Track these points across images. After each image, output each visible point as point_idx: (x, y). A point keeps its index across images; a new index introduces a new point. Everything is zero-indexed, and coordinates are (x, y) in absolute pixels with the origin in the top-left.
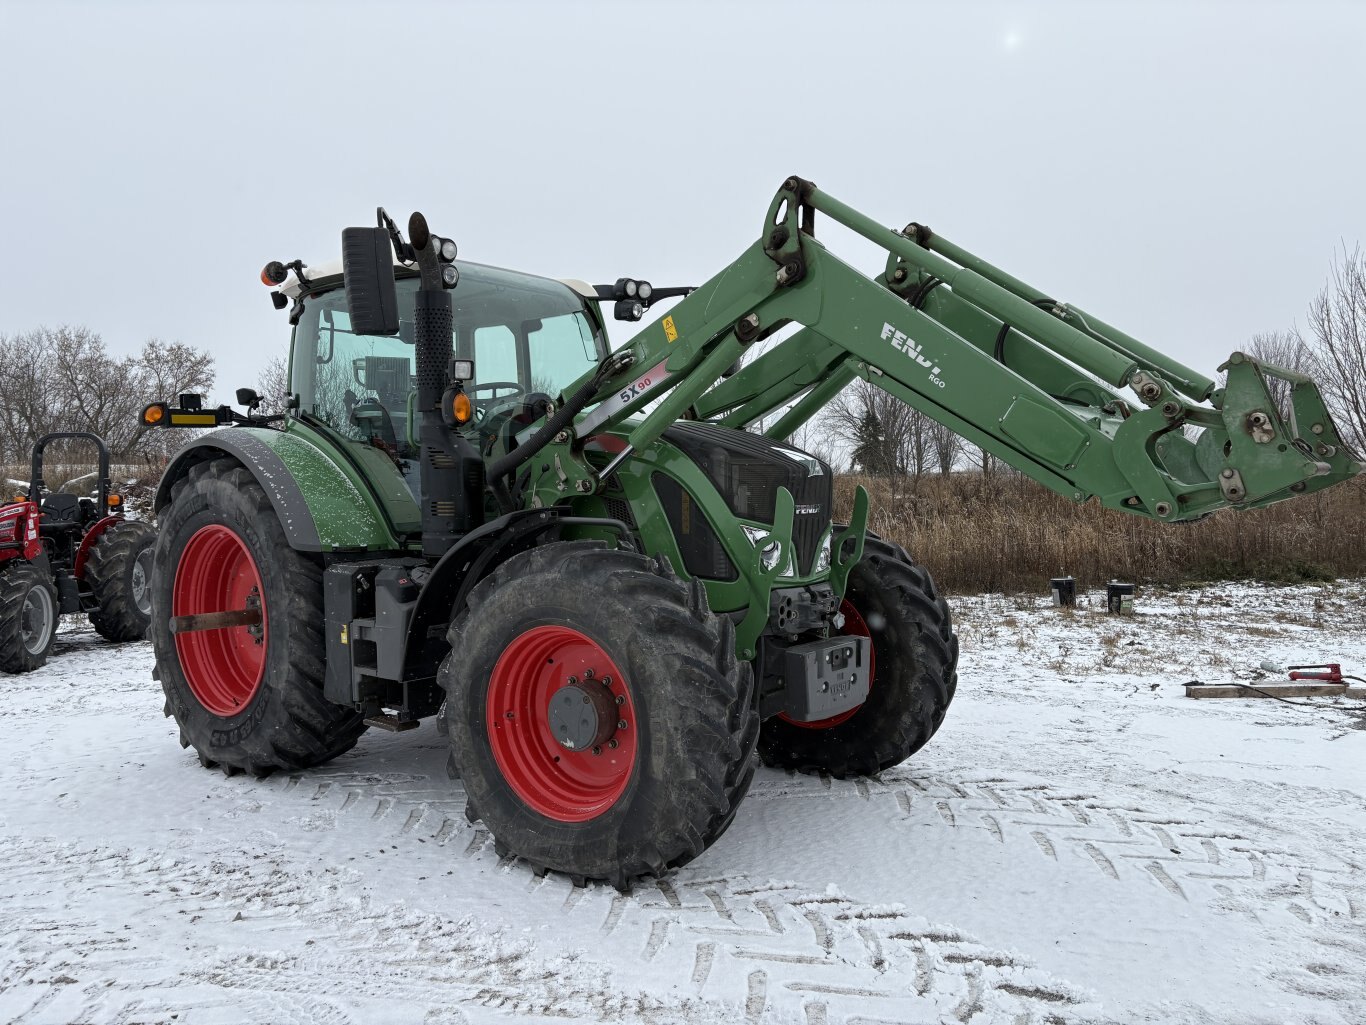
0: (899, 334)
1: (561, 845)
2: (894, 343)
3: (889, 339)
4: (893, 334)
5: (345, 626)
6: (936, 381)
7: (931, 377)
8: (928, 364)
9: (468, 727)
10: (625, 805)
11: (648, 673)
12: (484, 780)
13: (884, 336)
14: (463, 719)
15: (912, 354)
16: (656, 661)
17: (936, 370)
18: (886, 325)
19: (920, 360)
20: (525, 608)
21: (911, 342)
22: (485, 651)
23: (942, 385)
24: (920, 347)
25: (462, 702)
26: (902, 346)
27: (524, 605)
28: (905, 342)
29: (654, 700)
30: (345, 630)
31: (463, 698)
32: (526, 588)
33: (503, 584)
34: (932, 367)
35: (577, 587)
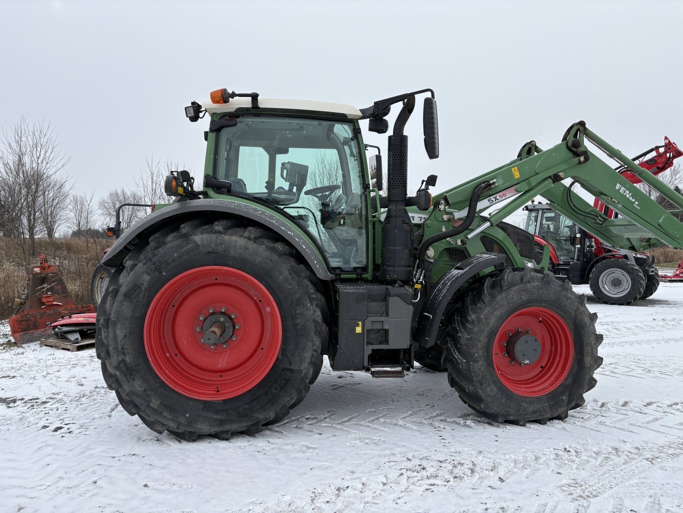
0: (623, 188)
1: (543, 407)
2: (621, 191)
3: (619, 190)
4: (621, 188)
5: (360, 323)
6: (637, 207)
7: (635, 205)
8: (634, 200)
9: (486, 363)
10: (570, 381)
11: (584, 323)
12: (494, 387)
13: (617, 188)
14: (483, 359)
15: (628, 196)
16: (587, 317)
17: (637, 203)
18: (618, 184)
19: (631, 198)
20: (521, 300)
21: (627, 192)
22: (496, 323)
23: (639, 208)
24: (631, 194)
25: (481, 351)
26: (624, 193)
27: (521, 299)
28: (625, 191)
29: (586, 334)
30: (360, 325)
31: (482, 349)
32: (521, 290)
33: (506, 290)
34: (635, 201)
35: (550, 288)
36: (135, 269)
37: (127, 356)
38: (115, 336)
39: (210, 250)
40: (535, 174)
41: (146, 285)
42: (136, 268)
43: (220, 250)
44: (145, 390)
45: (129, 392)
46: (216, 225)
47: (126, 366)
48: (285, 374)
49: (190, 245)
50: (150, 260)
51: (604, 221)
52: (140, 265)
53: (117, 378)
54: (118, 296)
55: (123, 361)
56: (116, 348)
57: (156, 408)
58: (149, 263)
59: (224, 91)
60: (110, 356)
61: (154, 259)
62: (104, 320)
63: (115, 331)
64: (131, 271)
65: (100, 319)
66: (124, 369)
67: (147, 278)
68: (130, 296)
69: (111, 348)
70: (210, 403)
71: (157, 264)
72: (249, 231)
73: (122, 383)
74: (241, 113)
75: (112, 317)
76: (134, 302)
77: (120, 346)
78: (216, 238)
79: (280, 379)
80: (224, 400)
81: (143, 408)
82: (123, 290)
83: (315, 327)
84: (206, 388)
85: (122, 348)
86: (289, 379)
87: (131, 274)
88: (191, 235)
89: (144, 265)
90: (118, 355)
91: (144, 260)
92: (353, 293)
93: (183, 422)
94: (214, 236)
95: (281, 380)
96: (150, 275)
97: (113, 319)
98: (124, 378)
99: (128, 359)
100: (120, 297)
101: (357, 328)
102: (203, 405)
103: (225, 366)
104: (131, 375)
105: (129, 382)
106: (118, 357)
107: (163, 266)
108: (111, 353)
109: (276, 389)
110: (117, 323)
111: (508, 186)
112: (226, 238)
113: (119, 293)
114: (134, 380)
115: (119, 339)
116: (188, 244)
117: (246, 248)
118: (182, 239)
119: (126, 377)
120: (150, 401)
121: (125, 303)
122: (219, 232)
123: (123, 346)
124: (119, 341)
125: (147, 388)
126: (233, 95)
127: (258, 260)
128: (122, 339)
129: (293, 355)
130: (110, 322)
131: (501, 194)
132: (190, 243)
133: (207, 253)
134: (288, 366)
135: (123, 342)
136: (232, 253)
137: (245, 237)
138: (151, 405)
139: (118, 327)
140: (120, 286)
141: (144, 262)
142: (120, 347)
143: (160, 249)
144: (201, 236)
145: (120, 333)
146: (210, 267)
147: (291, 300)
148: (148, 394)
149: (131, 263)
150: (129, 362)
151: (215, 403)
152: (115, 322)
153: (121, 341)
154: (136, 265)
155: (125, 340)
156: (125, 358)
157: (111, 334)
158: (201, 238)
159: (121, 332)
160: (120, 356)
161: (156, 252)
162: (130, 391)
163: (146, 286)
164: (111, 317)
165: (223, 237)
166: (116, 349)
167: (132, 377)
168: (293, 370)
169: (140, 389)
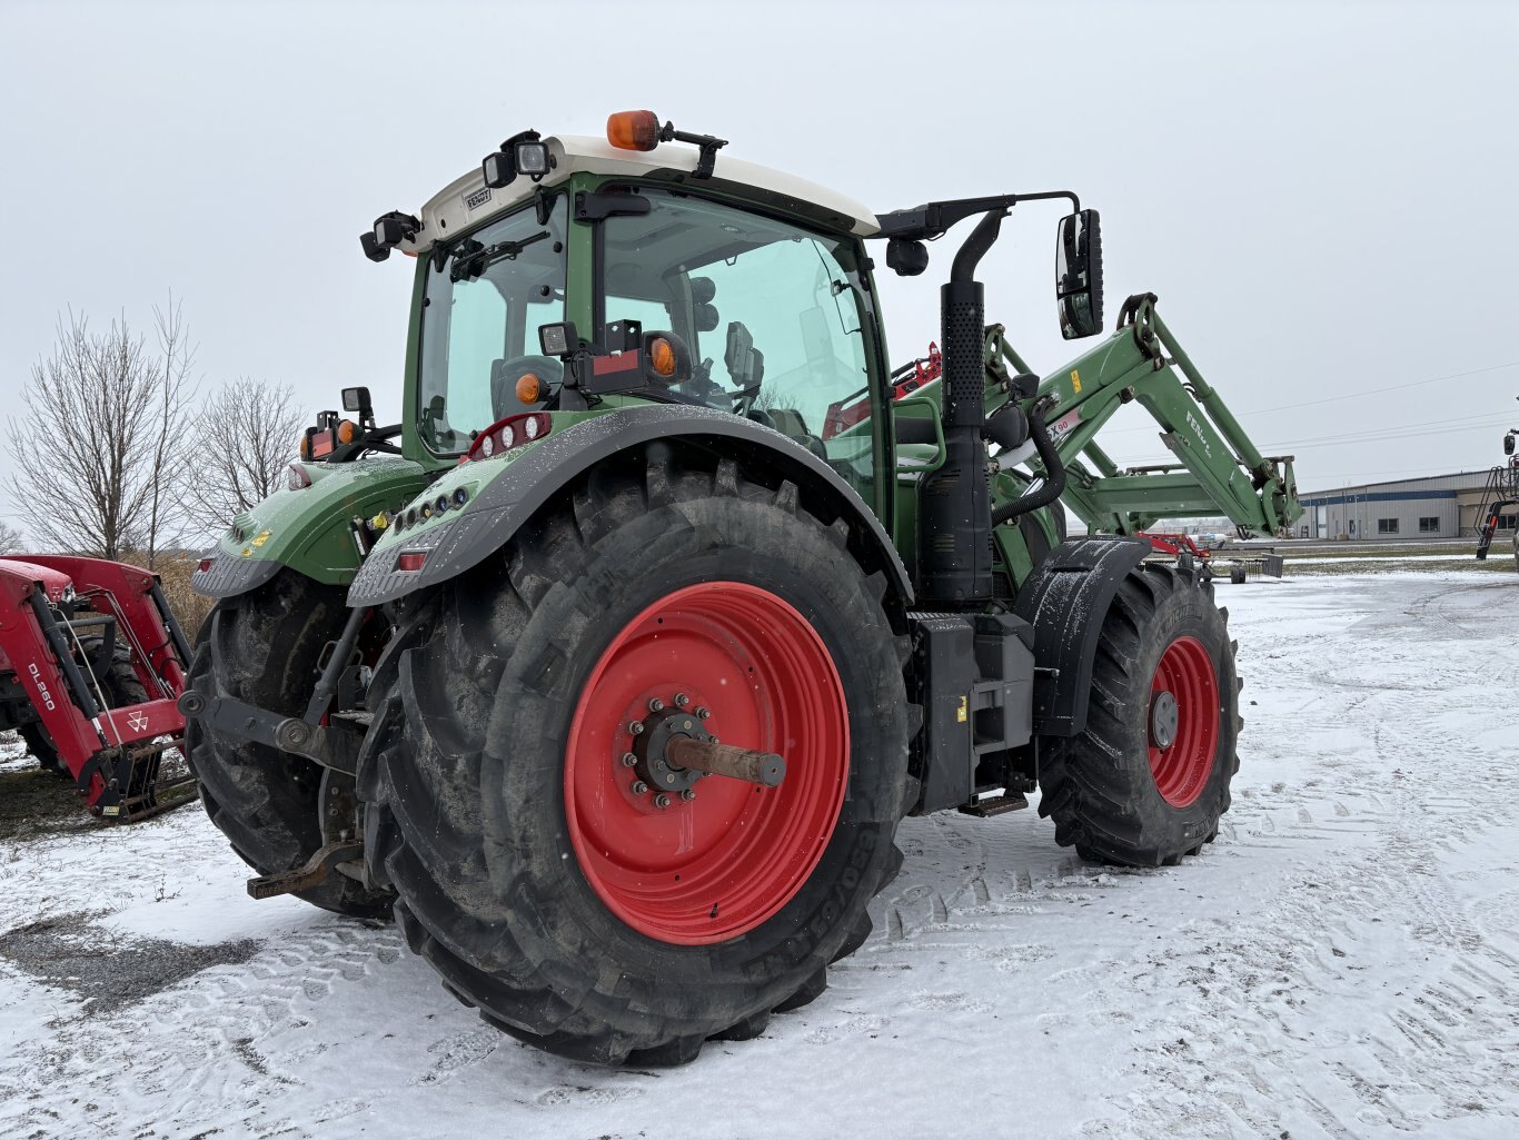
0: (1193, 420)
2: (1192, 425)
3: (1190, 422)
4: (1191, 419)
5: (964, 698)
6: (1208, 453)
7: (1206, 450)
8: (1205, 442)
13: (1188, 420)
15: (1199, 434)
17: (1208, 446)
18: (1189, 413)
19: (1202, 438)
21: (1198, 427)
23: (1210, 456)
24: (1202, 431)
25: (1140, 729)
26: (1195, 428)
28: (1196, 425)
30: (964, 703)
31: (1141, 725)
36: (544, 598)
37: (534, 858)
38: (501, 806)
39: (718, 539)
40: (1098, 386)
41: (575, 642)
42: (548, 596)
43: (736, 539)
44: (583, 950)
45: (540, 966)
46: (724, 474)
47: (532, 889)
48: (865, 838)
49: (676, 528)
50: (583, 571)
51: (1092, 483)
52: (559, 586)
53: (509, 931)
54: (502, 683)
55: (525, 876)
56: (507, 839)
57: (609, 994)
58: (581, 579)
59: (649, 118)
60: (486, 870)
61: (594, 569)
62: (468, 760)
63: (498, 791)
64: (535, 606)
65: (456, 760)
66: (527, 901)
67: (579, 623)
68: (540, 678)
69: (489, 845)
70: (722, 946)
71: (603, 581)
72: (787, 491)
73: (520, 944)
74: (670, 183)
75: (491, 748)
76: (548, 696)
77: (515, 832)
78: (727, 509)
79: (857, 851)
80: (747, 933)
81: (575, 1004)
82: (516, 663)
83: (909, 717)
84: (684, 913)
85: (523, 839)
86: (873, 850)
87: (535, 614)
88: (673, 501)
89: (569, 584)
90: (512, 860)
91: (566, 572)
92: (952, 632)
93: (676, 1016)
94: (721, 502)
95: (859, 856)
96: (587, 615)
97: (495, 755)
98: (529, 927)
99: (537, 868)
100: (507, 687)
101: (959, 710)
102: (708, 958)
103: (691, 847)
104: (547, 913)
105: (541, 935)
106: (510, 867)
107: (616, 586)
108: (489, 861)
109: (851, 879)
110: (505, 764)
111: (1067, 408)
112: (745, 506)
113: (507, 672)
114: (553, 926)
115: (513, 811)
116: (669, 524)
117: (787, 534)
118: (655, 511)
119: (534, 924)
120: (595, 979)
121: (526, 702)
122: (730, 493)
123: (525, 831)
124: (512, 819)
125: (586, 943)
126: (668, 133)
127: (810, 561)
128: (520, 812)
129: (877, 788)
130: (485, 763)
131: (1057, 424)
132: (675, 522)
133: (709, 549)
134: (868, 819)
135: (522, 819)
136: (760, 545)
137: (780, 506)
138: (599, 988)
139: (511, 775)
140: (507, 652)
141: (568, 577)
142: (516, 835)
143: (604, 540)
144: (694, 502)
145: (514, 794)
146: (710, 586)
147: (870, 658)
148: (591, 960)
149: (533, 584)
150: (539, 875)
151: (732, 945)
152: (500, 762)
153: (518, 819)
154: (545, 588)
155: (528, 814)
156: (529, 865)
157: (488, 804)
158: (694, 507)
159: (517, 791)
160: (515, 864)
161: (595, 547)
162: (545, 961)
163: (575, 646)
164: (486, 748)
165: (739, 506)
166: (505, 843)
167: (550, 919)
168: (878, 824)
169: (570, 948)
